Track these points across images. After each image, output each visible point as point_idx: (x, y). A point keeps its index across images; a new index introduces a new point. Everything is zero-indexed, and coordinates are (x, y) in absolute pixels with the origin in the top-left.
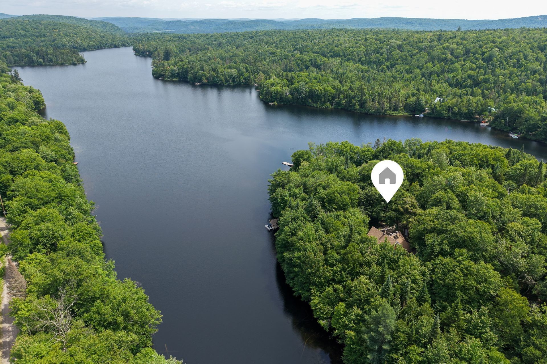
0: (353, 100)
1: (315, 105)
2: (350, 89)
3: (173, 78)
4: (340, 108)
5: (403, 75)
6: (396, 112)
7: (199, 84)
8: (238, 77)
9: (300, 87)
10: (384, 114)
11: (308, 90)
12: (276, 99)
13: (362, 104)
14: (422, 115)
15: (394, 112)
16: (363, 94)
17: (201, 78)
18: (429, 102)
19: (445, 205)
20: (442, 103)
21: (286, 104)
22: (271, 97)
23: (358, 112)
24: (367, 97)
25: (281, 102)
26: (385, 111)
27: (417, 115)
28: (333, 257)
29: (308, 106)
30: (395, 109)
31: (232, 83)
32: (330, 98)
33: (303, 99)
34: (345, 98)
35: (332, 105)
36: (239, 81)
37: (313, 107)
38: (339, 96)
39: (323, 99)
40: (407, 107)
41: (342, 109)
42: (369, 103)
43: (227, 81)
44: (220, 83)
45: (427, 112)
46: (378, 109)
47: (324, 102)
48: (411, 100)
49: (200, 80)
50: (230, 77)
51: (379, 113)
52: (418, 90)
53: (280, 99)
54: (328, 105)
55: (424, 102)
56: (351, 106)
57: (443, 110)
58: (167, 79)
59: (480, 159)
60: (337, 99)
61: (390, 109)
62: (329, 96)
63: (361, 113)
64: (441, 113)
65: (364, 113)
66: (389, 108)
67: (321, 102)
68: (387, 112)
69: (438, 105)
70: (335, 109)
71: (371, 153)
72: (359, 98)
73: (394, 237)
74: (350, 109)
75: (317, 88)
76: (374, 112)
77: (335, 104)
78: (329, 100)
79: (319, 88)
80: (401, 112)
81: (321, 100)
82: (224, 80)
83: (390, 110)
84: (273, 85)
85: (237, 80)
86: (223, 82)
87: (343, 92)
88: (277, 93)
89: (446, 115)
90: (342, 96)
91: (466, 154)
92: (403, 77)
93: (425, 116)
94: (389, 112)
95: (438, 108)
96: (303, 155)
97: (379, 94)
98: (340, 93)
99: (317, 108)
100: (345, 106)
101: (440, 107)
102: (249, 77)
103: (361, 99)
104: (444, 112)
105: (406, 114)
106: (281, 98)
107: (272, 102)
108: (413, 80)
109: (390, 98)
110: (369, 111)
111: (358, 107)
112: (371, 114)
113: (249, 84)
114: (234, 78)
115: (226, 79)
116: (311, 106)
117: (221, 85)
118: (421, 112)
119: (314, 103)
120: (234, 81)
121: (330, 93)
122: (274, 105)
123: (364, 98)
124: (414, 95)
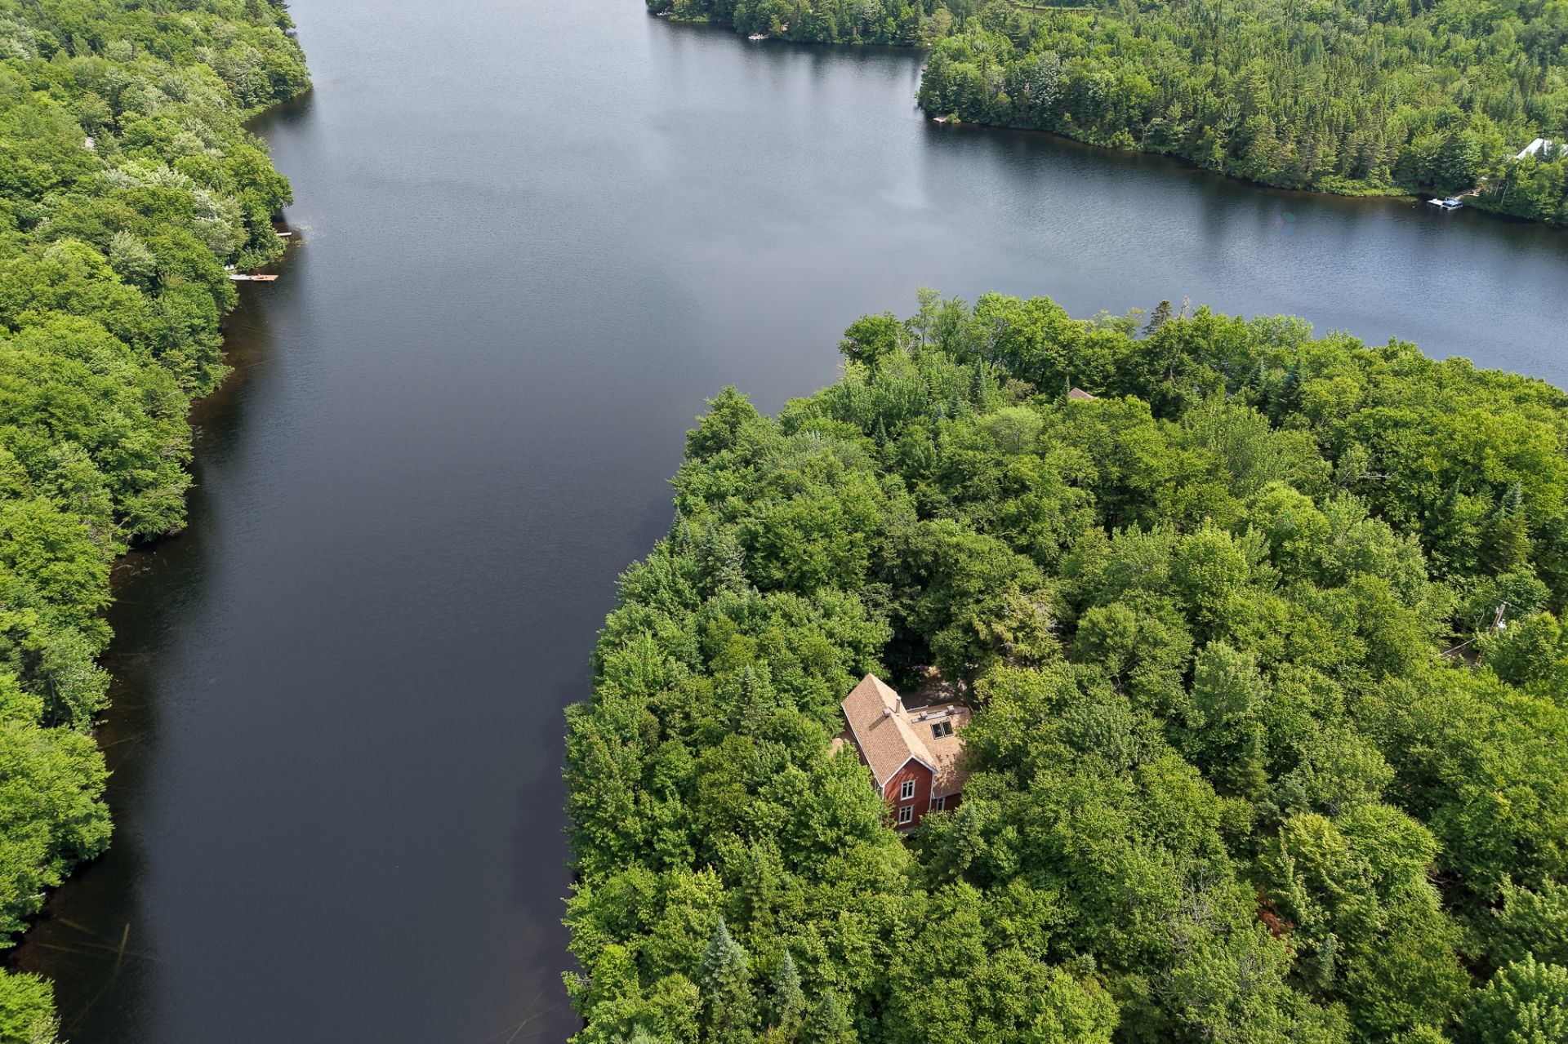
0: (1207, 127)
1: (1080, 133)
2: (1212, 85)
3: (693, 15)
4: (1163, 150)
5: (1448, 41)
6: (1357, 183)
7: (759, 37)
8: (881, 20)
9: (1040, 69)
10: (1308, 186)
11: (1066, 79)
12: (957, 103)
13: (1239, 145)
14: (1454, 201)
15: (1349, 183)
16: (1249, 107)
17: (769, 18)
18: (1495, 155)
19: (1115, 662)
20: (1544, 165)
21: (987, 125)
22: (944, 96)
23: (1219, 173)
24: (1263, 120)
25: (974, 115)
26: (1317, 175)
27: (1436, 201)
28: (669, 769)
29: (1060, 135)
30: (1358, 172)
31: (859, 37)
32: (1136, 113)
33: (1044, 110)
34: (1184, 118)
35: (1138, 139)
36: (882, 32)
37: (1076, 139)
38: (1167, 107)
39: (1110, 116)
40: (1404, 169)
41: (1169, 154)
42: (1262, 145)
43: (843, 32)
44: (821, 37)
45: (1482, 193)
46: (1291, 167)
47: (1114, 127)
48: (1425, 142)
49: (765, 28)
50: (855, 19)
51: (1292, 181)
52: (1467, 105)
53: (972, 105)
54: (1126, 138)
55: (1472, 154)
56: (1199, 148)
57: (1541, 188)
58: (676, 17)
59: (1453, 458)
60: (1157, 120)
61: (1338, 168)
62: (1133, 107)
63: (1228, 176)
64: (1531, 203)
65: (1237, 179)
66: (1334, 167)
67: (1102, 125)
68: (1323, 179)
69: (1526, 170)
70: (1146, 152)
71: (1115, 353)
72: (1229, 122)
73: (936, 728)
74: (1195, 157)
75: (1097, 76)
76: (1277, 175)
77: (1147, 138)
78: (1129, 122)
79: (1102, 74)
80: (1377, 182)
81: (1103, 117)
82: (835, 31)
83: (1335, 174)
84: (958, 55)
85: (876, 28)
86: (830, 36)
87: (1181, 97)
88: (963, 83)
89: (1551, 210)
90: (1176, 110)
91: (1406, 425)
92: (1447, 47)
93: (1465, 209)
94: (1330, 182)
95: (1523, 181)
96: (875, 333)
97: (1312, 110)
98: (1172, 99)
99: (1087, 144)
100: (1182, 147)
101: (1532, 177)
102: (915, 20)
103: (1240, 125)
104: (1543, 197)
105: (1396, 192)
106: (976, 103)
107: (946, 113)
108: (1479, 61)
109: (1346, 128)
110: (1258, 170)
111: (1219, 153)
112: (1261, 185)
113: (911, 45)
114: (866, 23)
115: (841, 24)
116: (1067, 136)
117: (823, 43)
118: (1456, 191)
119: (1080, 127)
120: (865, 33)
121: (1137, 96)
122: (949, 123)
123: (1250, 122)
124: (1446, 124)
